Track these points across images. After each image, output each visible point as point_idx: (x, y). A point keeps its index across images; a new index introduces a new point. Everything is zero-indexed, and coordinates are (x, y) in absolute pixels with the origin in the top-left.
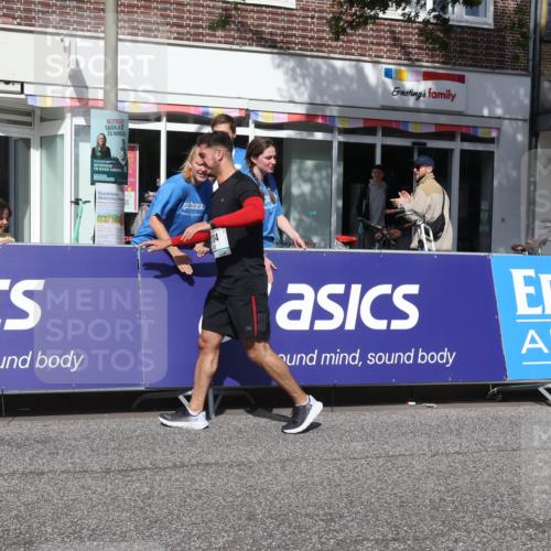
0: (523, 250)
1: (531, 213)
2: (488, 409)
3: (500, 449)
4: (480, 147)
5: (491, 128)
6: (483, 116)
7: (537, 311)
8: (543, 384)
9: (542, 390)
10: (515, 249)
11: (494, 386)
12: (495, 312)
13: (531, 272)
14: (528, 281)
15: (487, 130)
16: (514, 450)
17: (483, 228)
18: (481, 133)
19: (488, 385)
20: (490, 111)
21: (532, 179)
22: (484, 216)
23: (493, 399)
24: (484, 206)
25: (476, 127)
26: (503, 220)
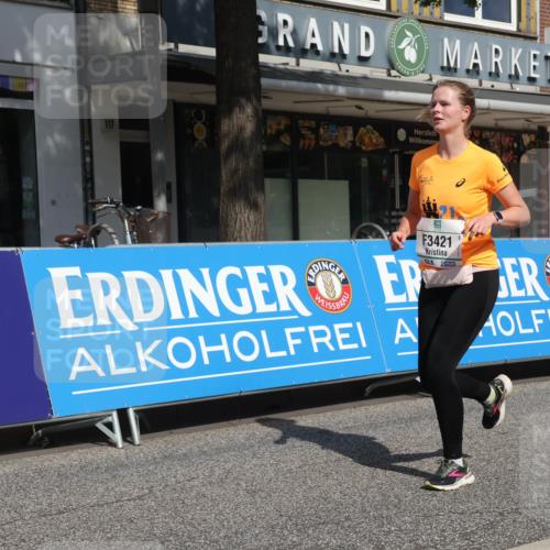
0: (71, 242)
1: (89, 192)
2: (29, 459)
3: (42, 514)
4: (17, 104)
5: (26, 78)
6: (14, 62)
7: (87, 322)
8: (100, 418)
9: (100, 426)
10: (59, 241)
11: (38, 427)
12: (31, 328)
13: (75, 271)
14: (73, 283)
15: (21, 81)
16: (60, 513)
17: (27, 214)
18: (13, 86)
19: (31, 426)
20: (24, 54)
21: (87, 148)
22: (27, 198)
23: (38, 445)
24: (27, 183)
25: (7, 77)
26: (54, 203)
